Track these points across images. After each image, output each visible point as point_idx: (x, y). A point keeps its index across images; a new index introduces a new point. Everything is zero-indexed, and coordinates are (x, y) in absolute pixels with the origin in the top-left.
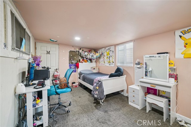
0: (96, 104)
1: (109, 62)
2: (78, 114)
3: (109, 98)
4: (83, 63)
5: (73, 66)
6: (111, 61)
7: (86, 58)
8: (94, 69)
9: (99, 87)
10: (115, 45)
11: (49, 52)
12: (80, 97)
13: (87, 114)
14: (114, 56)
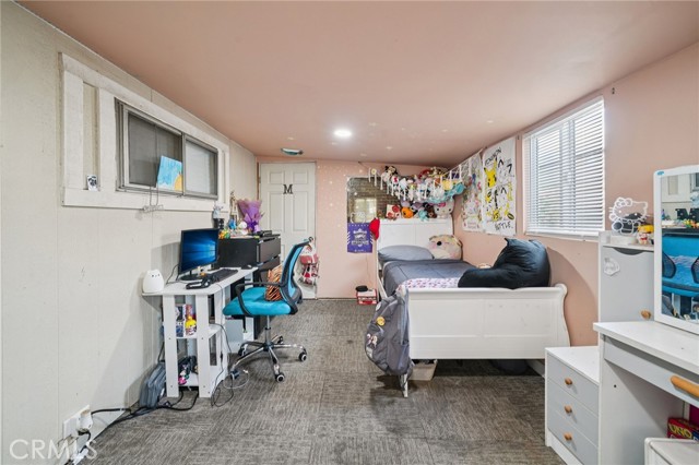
0: (382, 384)
1: (496, 216)
2: (300, 396)
3: (457, 380)
4: (395, 219)
5: (360, 231)
6: (503, 213)
7: (411, 203)
8: (439, 243)
9: (386, 321)
10: (520, 133)
11: (291, 186)
12: (350, 342)
13: (323, 408)
14: (514, 186)
